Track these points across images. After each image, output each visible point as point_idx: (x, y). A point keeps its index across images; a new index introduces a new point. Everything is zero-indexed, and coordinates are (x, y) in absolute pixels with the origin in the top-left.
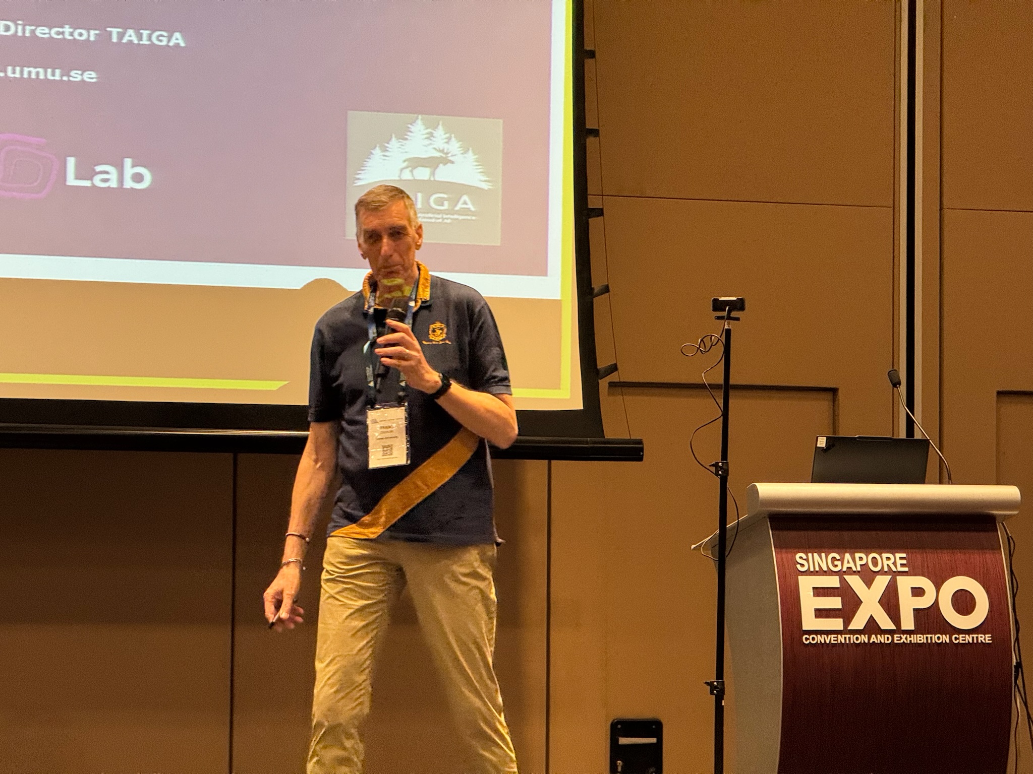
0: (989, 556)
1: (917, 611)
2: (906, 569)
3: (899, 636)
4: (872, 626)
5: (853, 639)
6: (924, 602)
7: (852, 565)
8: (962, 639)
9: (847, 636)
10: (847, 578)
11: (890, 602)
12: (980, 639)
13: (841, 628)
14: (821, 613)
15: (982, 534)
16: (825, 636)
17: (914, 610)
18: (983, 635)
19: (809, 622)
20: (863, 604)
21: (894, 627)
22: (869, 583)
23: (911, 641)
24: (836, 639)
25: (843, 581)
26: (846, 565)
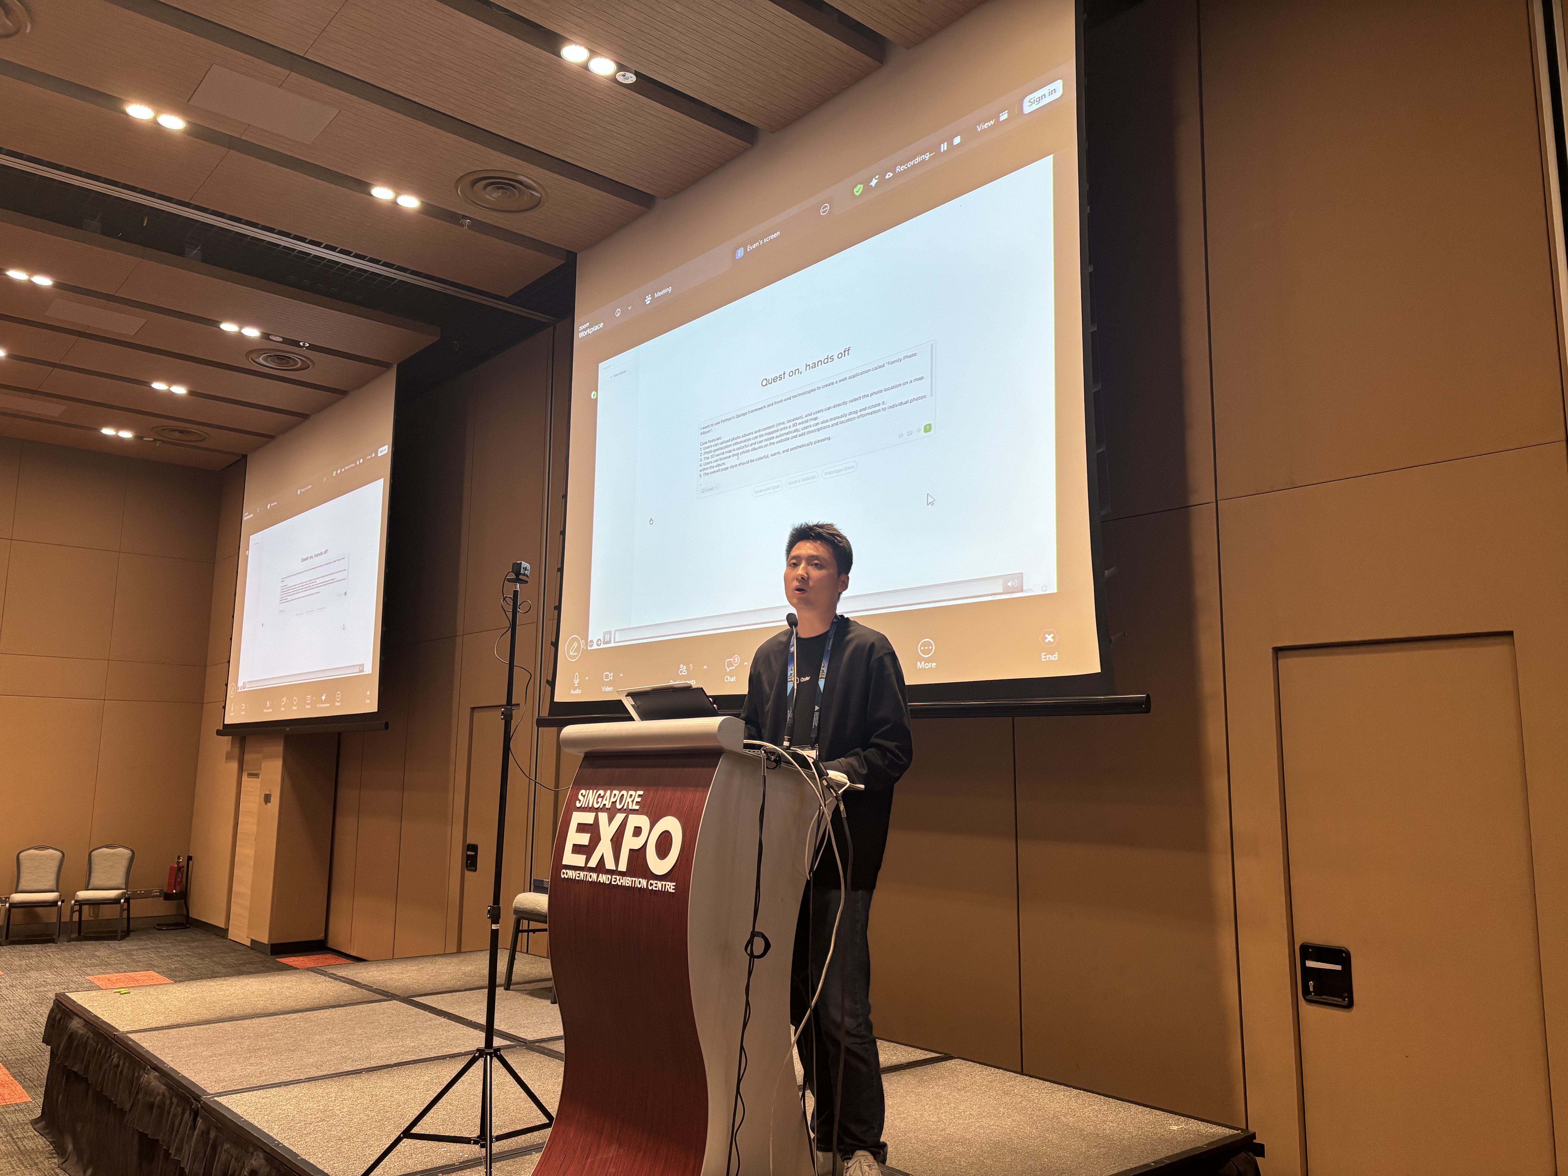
2: (637, 807)
3: (615, 877)
4: (602, 865)
5: (589, 876)
6: (637, 843)
7: (606, 802)
8: (654, 885)
9: (585, 873)
10: (600, 814)
11: (617, 841)
12: (667, 886)
13: (584, 866)
14: (575, 849)
16: (574, 872)
17: (630, 850)
18: (669, 883)
19: (568, 856)
20: (600, 843)
21: (614, 868)
22: (611, 820)
23: (622, 883)
24: (579, 875)
25: (596, 819)
26: (604, 802)
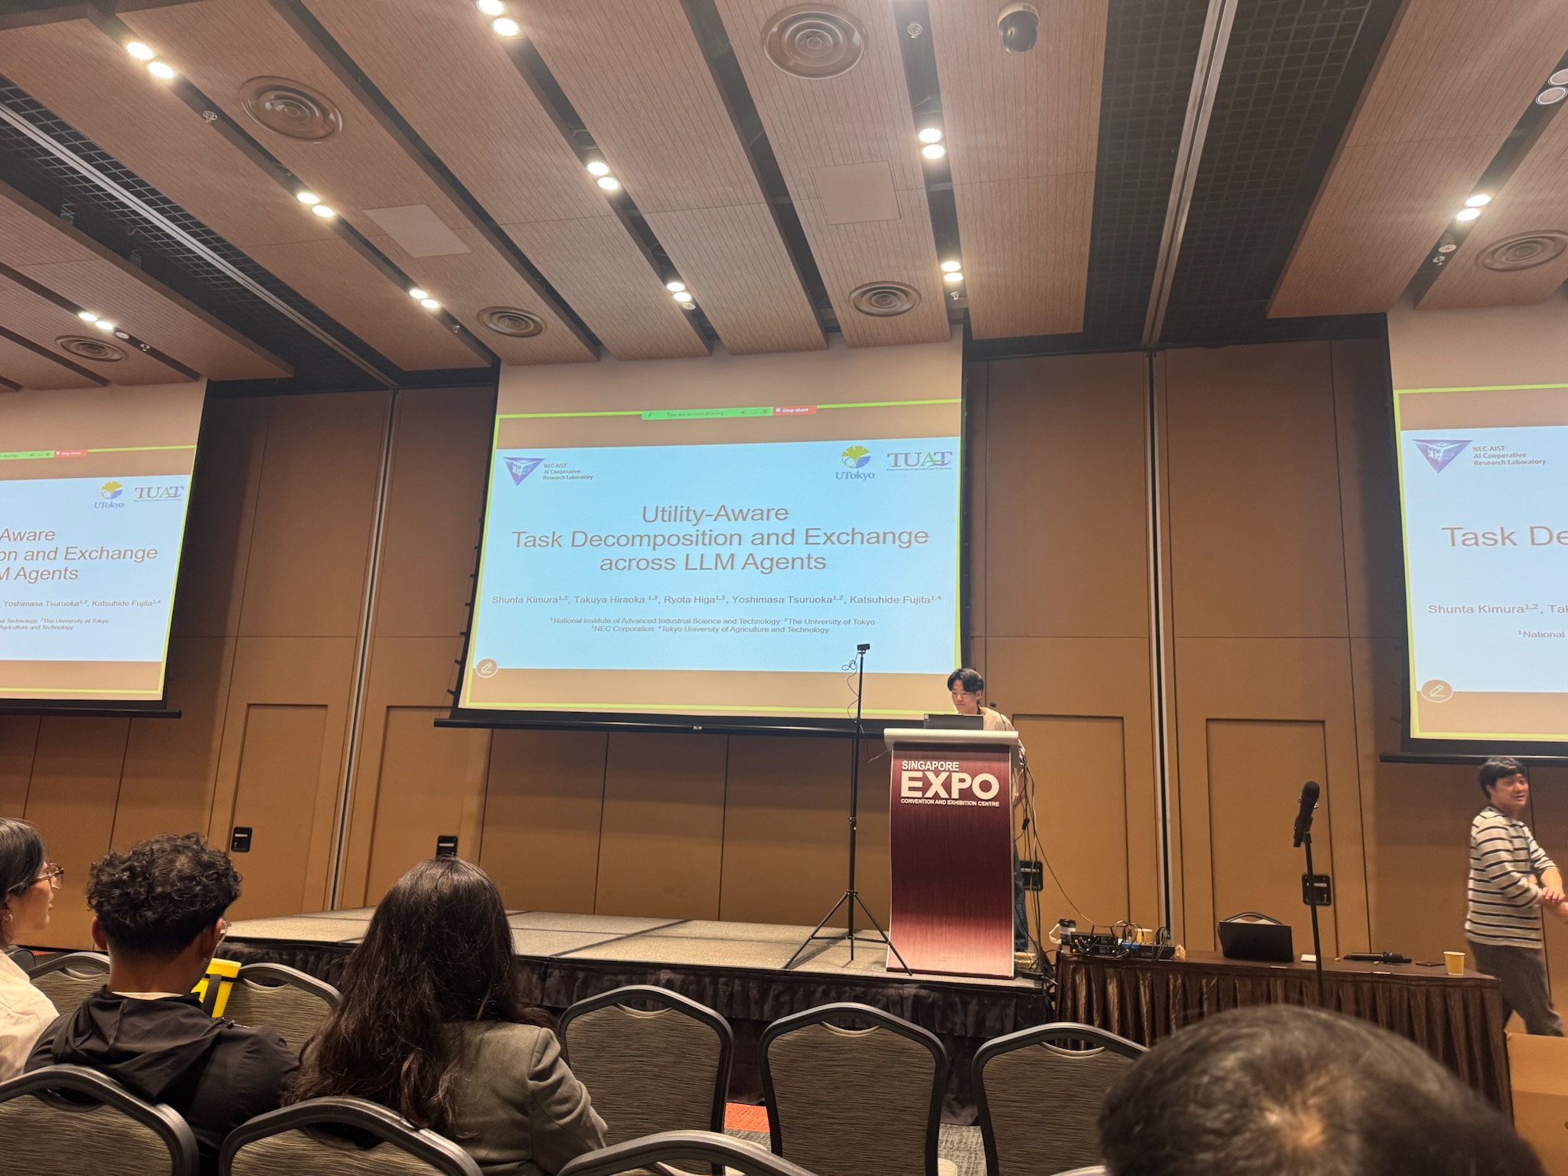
0: (1002, 765)
1: (960, 789)
2: (957, 770)
3: (950, 801)
4: (936, 796)
5: (926, 801)
6: (964, 786)
7: (930, 767)
8: (983, 804)
9: (924, 800)
12: (993, 804)
13: (921, 797)
14: (911, 789)
15: (1001, 755)
16: (913, 800)
18: (995, 803)
19: (905, 792)
20: (932, 786)
21: (948, 797)
22: (937, 775)
23: (956, 804)
24: (918, 801)
26: (927, 767)
